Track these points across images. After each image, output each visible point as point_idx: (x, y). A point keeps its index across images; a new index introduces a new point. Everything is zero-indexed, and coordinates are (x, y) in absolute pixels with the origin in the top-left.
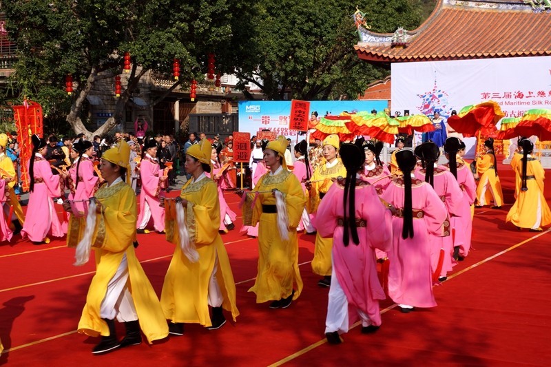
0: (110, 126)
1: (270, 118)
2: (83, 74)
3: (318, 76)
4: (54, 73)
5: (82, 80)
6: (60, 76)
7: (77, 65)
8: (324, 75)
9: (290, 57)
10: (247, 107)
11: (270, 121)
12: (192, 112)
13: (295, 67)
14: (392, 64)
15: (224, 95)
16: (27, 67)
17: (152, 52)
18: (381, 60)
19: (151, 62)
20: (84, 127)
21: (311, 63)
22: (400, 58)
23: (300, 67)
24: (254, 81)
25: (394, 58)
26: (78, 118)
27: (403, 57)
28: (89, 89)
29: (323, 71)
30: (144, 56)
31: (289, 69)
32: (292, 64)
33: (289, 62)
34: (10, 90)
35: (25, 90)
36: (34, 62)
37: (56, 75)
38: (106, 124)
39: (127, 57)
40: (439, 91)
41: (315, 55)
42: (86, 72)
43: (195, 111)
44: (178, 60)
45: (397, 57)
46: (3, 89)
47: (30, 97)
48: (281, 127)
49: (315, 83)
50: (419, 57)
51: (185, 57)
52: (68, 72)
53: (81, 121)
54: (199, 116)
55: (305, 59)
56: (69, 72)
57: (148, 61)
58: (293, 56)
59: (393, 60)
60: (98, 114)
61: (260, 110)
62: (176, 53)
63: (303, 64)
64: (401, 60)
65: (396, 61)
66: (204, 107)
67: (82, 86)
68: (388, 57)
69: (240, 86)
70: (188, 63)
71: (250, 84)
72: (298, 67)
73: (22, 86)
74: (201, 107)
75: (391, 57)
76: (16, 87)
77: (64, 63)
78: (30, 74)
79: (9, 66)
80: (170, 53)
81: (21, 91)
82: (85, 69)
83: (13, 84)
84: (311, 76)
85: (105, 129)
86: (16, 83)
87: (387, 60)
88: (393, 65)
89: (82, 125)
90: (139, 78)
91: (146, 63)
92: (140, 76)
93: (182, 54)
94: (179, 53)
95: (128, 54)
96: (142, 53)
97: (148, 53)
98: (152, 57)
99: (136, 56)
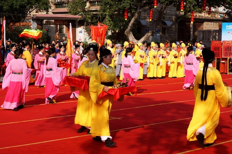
0: (148, 37)
2: (134, 9)
4: (118, 8)
5: (133, 12)
6: (122, 10)
7: (130, 4)
10: (227, 26)
12: (200, 29)
15: (221, 19)
16: (105, 5)
20: (134, 37)
26: (131, 32)
28: (136, 17)
34: (100, 17)
35: (107, 17)
36: (108, 3)
37: (120, 9)
38: (146, 36)
43: (203, 28)
46: (96, 17)
47: (110, 21)
52: (125, 8)
53: (132, 34)
54: (204, 32)
56: (126, 8)
60: (146, 30)
66: (208, 26)
67: (133, 15)
69: (228, 14)
73: (106, 14)
74: (206, 26)
76: (102, 16)
77: (124, 3)
78: (106, 9)
79: (98, 5)
81: (105, 18)
82: (135, 6)
83: (101, 14)
85: (145, 38)
86: (103, 14)
89: (133, 36)
90: (164, 11)
91: (166, 2)
92: (164, 9)
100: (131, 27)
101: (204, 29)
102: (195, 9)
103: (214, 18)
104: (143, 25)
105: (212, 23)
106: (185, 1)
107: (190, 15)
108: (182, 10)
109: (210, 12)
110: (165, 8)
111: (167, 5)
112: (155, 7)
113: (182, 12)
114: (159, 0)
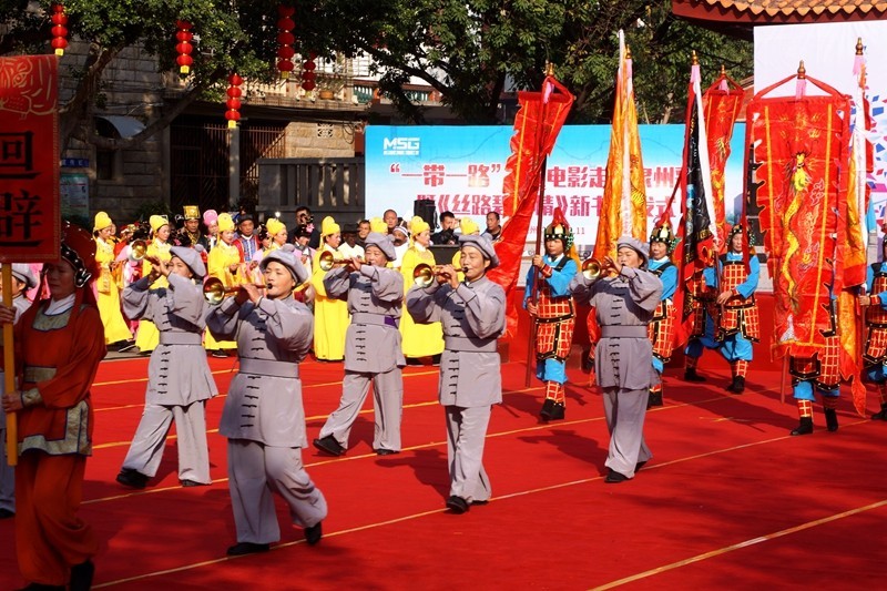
1: (446, 171)
3: (576, 59)
8: (589, 59)
9: (503, 13)
10: (386, 141)
11: (445, 177)
12: (270, 154)
13: (514, 39)
14: (757, 30)
15: (361, 107)
18: (730, 18)
19: (121, 28)
21: (558, 28)
22: (780, 13)
23: (528, 38)
24: (421, 73)
25: (764, 12)
27: (788, 11)
29: (589, 49)
30: (103, 14)
31: (500, 42)
32: (507, 31)
33: (500, 24)
39: (61, 16)
40: (876, 99)
41: (568, 7)
43: (283, 151)
44: (185, 22)
45: (772, 12)
48: (472, 192)
49: (568, 78)
50: (826, 11)
51: (205, 17)
54: (289, 167)
55: (544, 17)
57: (115, 24)
58: (509, 8)
59: (762, 19)
61: (420, 150)
62: (180, 8)
63: (537, 30)
64: (782, 19)
65: (767, 20)
66: (307, 141)
68: (748, 10)
69: (391, 86)
70: (216, 30)
71: (415, 80)
72: (522, 36)
74: (299, 141)
75: (756, 10)
80: (165, 5)
84: (558, 60)
87: (745, 19)
88: (759, 32)
90: (99, 70)
91: (109, 32)
92: (102, 65)
93: (197, 8)
94: (190, 7)
95: (59, 8)
96: (99, 7)
97: (114, 7)
98: (123, 16)
99: (81, 14)
101: (290, 154)
102: (241, 64)
103: (332, 106)
105: (325, 127)
106: (197, 25)
108: (185, 69)
109: (309, 80)
110: (106, 56)
111: (114, 42)
112: (59, 52)
113: (184, 76)
114: (73, 22)
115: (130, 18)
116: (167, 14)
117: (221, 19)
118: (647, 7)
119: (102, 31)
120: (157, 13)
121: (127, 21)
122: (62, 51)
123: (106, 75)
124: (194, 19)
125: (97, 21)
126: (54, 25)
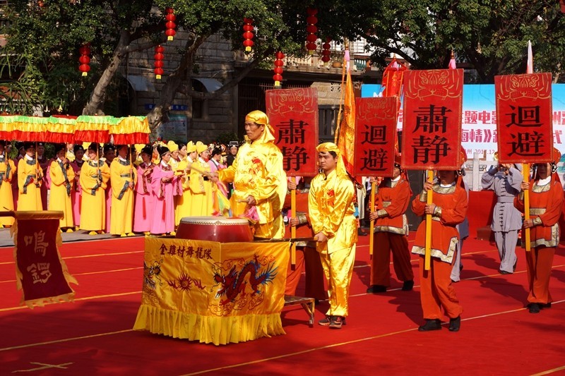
2: (110, 43)
3: (498, 42)
4: (61, 41)
5: (105, 52)
6: (71, 46)
7: (98, 31)
8: (506, 42)
9: (451, 12)
13: (458, 29)
15: (359, 73)
16: (22, 31)
17: (210, 7)
19: (209, 23)
21: (486, 22)
23: (466, 28)
24: (397, 50)
28: (115, 67)
29: (506, 35)
30: (198, 14)
31: (448, 31)
32: (453, 24)
33: (449, 19)
34: (7, 67)
35: (29, 67)
36: (31, 24)
37: (66, 44)
39: (171, 16)
41: (493, 8)
42: (113, 39)
44: (249, 19)
47: (37, 78)
49: (493, 54)
51: (261, 16)
52: (82, 40)
55: (478, 15)
56: (84, 40)
57: (204, 21)
58: (455, 9)
60: (147, 106)
62: (246, 10)
63: (472, 23)
66: (324, 94)
67: (105, 63)
69: (378, 59)
70: (268, 24)
71: (394, 55)
72: (463, 27)
73: (25, 59)
74: (319, 94)
76: (15, 63)
77: (77, 25)
78: (25, 43)
79: (1, 31)
80: (236, 9)
81: (24, 69)
82: (113, 35)
83: (11, 58)
84: (486, 42)
86: (16, 57)
90: (195, 49)
91: (201, 25)
92: (197, 46)
93: (257, 10)
94: (252, 9)
95: (171, 11)
96: (195, 9)
97: (205, 10)
98: (210, 15)
99: (184, 14)
100: (100, 97)
102: (284, 45)
103: (339, 72)
104: (137, 92)
105: (334, 85)
106: (256, 21)
107: (270, 62)
108: (248, 49)
109: (326, 55)
110: (199, 41)
111: (205, 32)
112: (170, 38)
113: (247, 53)
114: (179, 20)
115: (214, 16)
116: (237, 14)
117: (271, 17)
118: (545, 8)
119: (197, 25)
120: (231, 13)
121: (212, 19)
122: (172, 37)
123: (199, 52)
124: (254, 17)
125: (194, 19)
126: (168, 21)
